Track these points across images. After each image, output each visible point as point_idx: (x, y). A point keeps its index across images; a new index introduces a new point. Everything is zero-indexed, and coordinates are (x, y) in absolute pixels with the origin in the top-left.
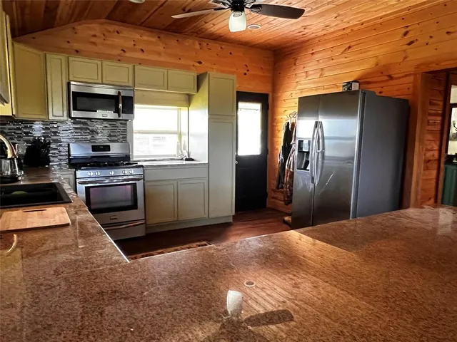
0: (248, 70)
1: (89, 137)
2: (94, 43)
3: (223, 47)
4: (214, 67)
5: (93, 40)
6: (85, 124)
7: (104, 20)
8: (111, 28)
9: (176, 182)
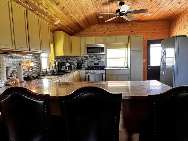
0: (155, 31)
1: (94, 60)
2: (95, 32)
3: (143, 23)
4: (139, 32)
5: (95, 31)
6: (92, 56)
7: (98, 24)
8: (100, 26)
9: (117, 75)
